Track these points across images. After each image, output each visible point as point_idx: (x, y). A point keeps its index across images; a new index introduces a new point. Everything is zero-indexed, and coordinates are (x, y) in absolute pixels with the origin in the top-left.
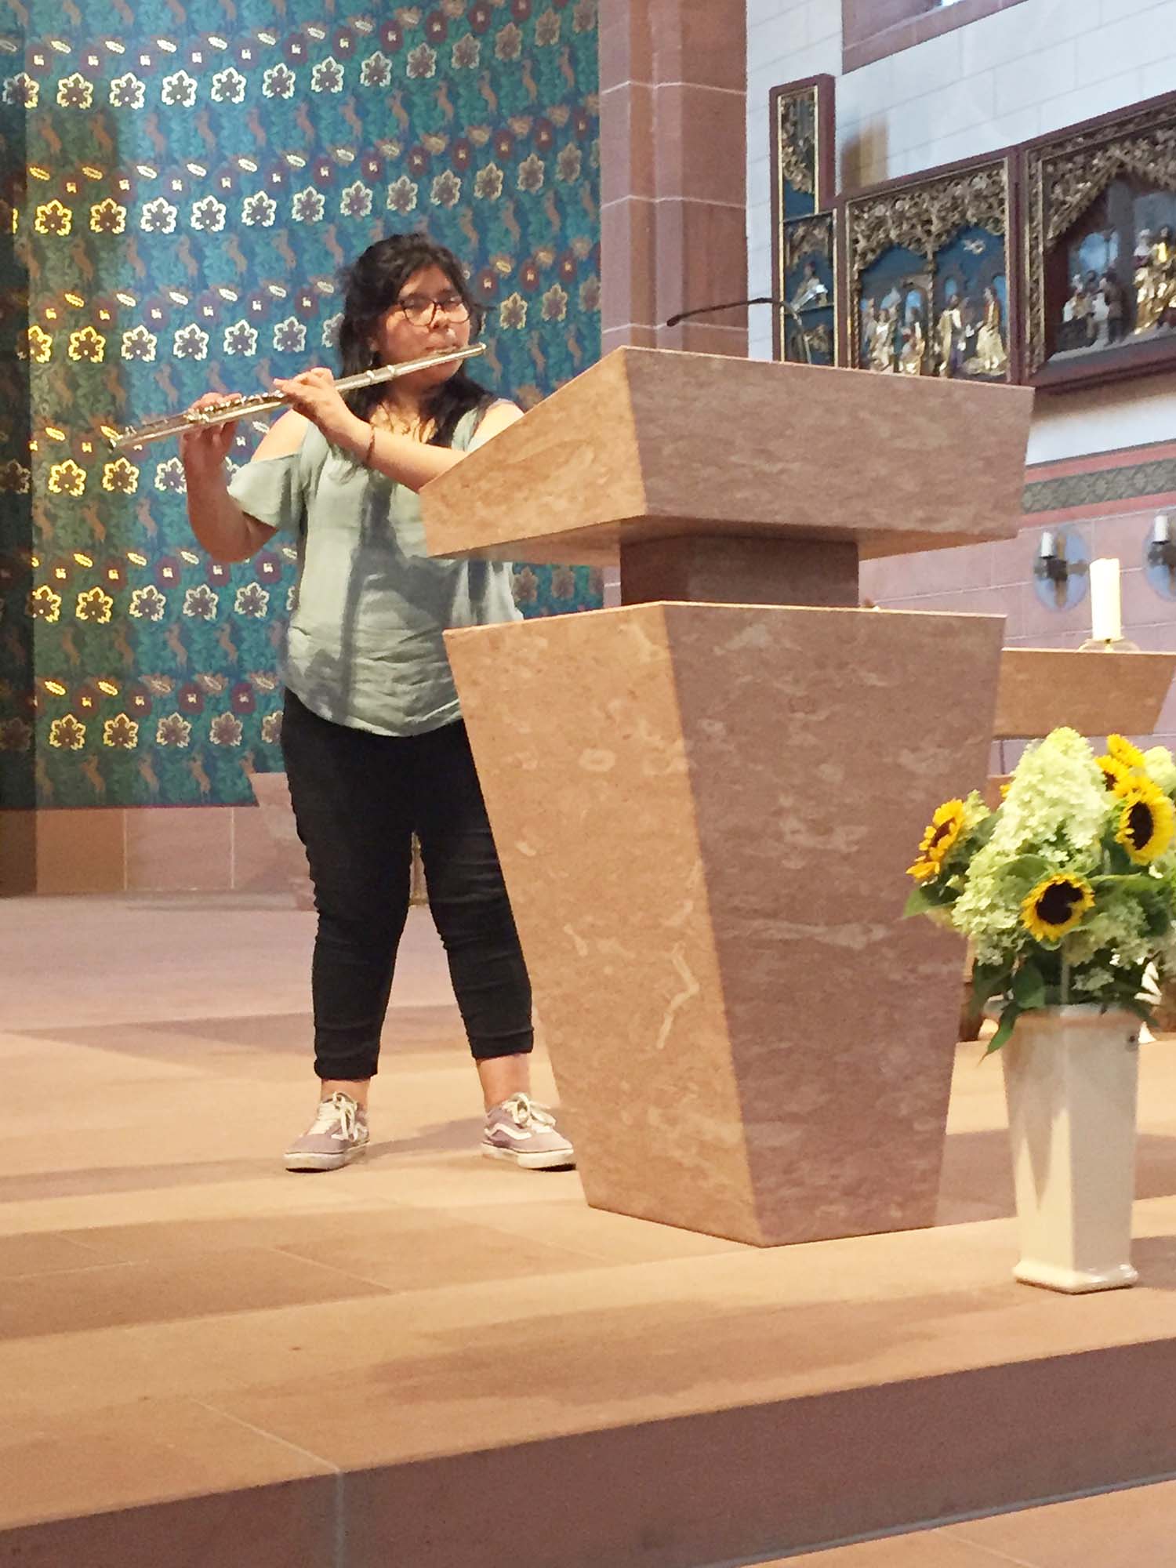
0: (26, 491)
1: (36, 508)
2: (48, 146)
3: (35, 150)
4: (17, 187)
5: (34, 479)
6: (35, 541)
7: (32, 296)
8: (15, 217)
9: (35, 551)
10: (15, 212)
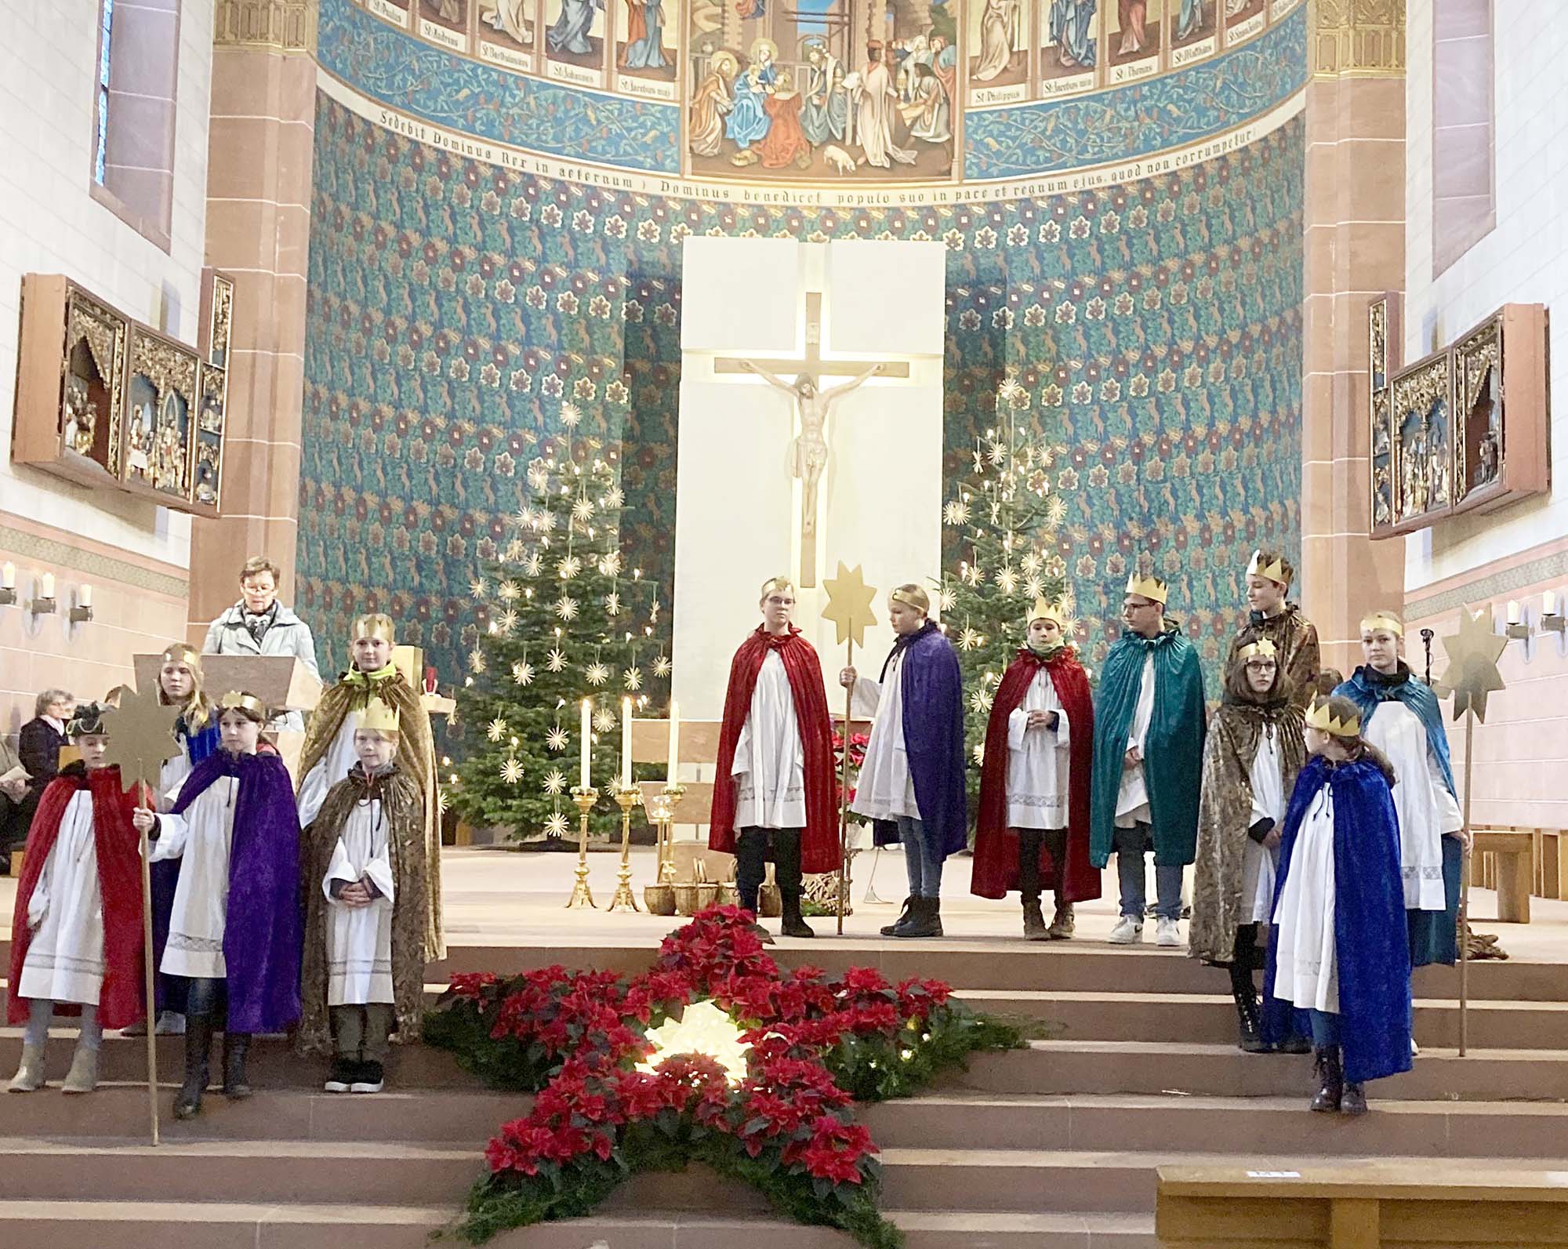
2: (1018, 352)
3: (1010, 359)
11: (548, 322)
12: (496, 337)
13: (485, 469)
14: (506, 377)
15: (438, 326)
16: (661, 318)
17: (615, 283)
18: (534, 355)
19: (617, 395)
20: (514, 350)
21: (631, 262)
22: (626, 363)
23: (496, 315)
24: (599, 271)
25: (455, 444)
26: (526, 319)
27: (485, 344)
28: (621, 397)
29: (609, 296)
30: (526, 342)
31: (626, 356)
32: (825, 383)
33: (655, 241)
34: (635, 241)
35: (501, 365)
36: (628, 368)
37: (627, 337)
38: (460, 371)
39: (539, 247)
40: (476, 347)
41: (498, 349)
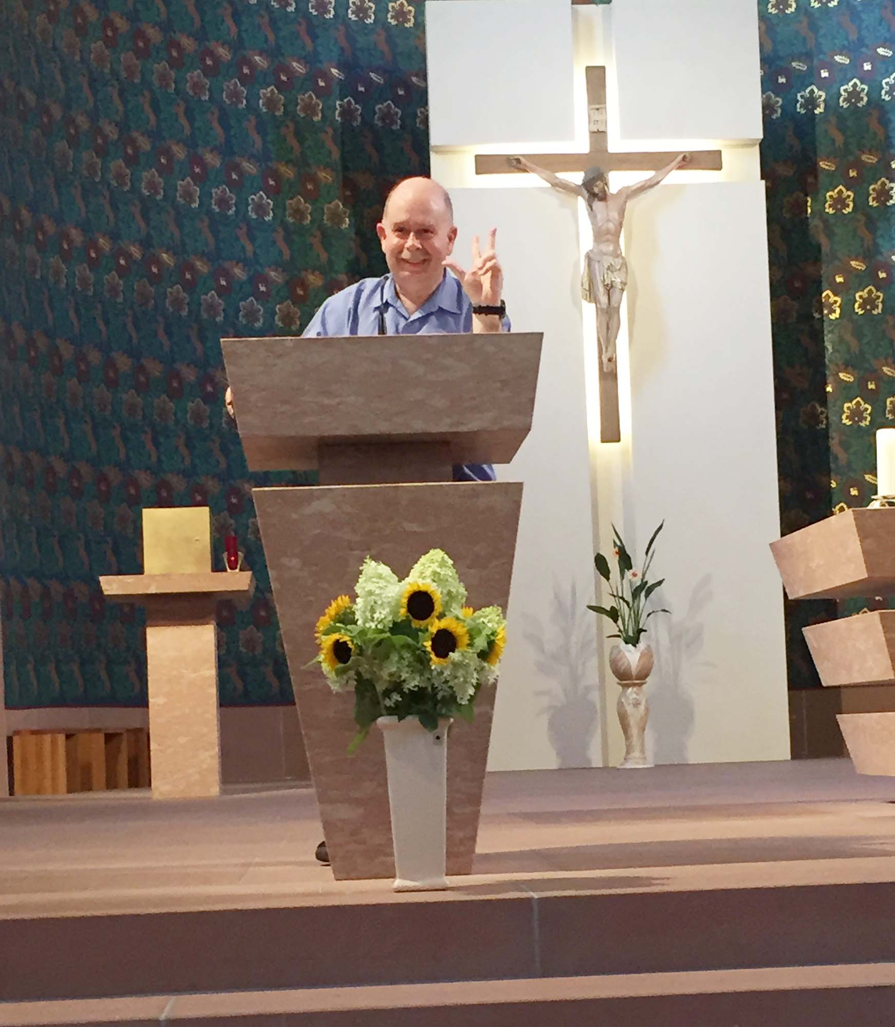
0: (824, 426)
1: (833, 439)
2: (834, 141)
3: (823, 147)
4: (810, 180)
5: (829, 415)
6: (832, 466)
7: (824, 266)
8: (809, 204)
9: (833, 475)
10: (809, 199)
11: (250, 123)
12: (191, 144)
13: (190, 312)
14: (206, 196)
15: (123, 127)
16: (382, 119)
17: (326, 76)
18: (237, 168)
19: (336, 218)
20: (213, 160)
21: (342, 50)
22: (344, 177)
23: (189, 114)
24: (305, 60)
25: (155, 280)
26: (223, 120)
27: (180, 153)
28: (342, 221)
29: (319, 92)
30: (226, 150)
31: (345, 168)
32: (617, 180)
33: (370, 21)
34: (346, 21)
35: (199, 179)
36: (348, 183)
37: (343, 143)
38: (152, 185)
39: (234, 29)
40: (170, 157)
41: (197, 160)
